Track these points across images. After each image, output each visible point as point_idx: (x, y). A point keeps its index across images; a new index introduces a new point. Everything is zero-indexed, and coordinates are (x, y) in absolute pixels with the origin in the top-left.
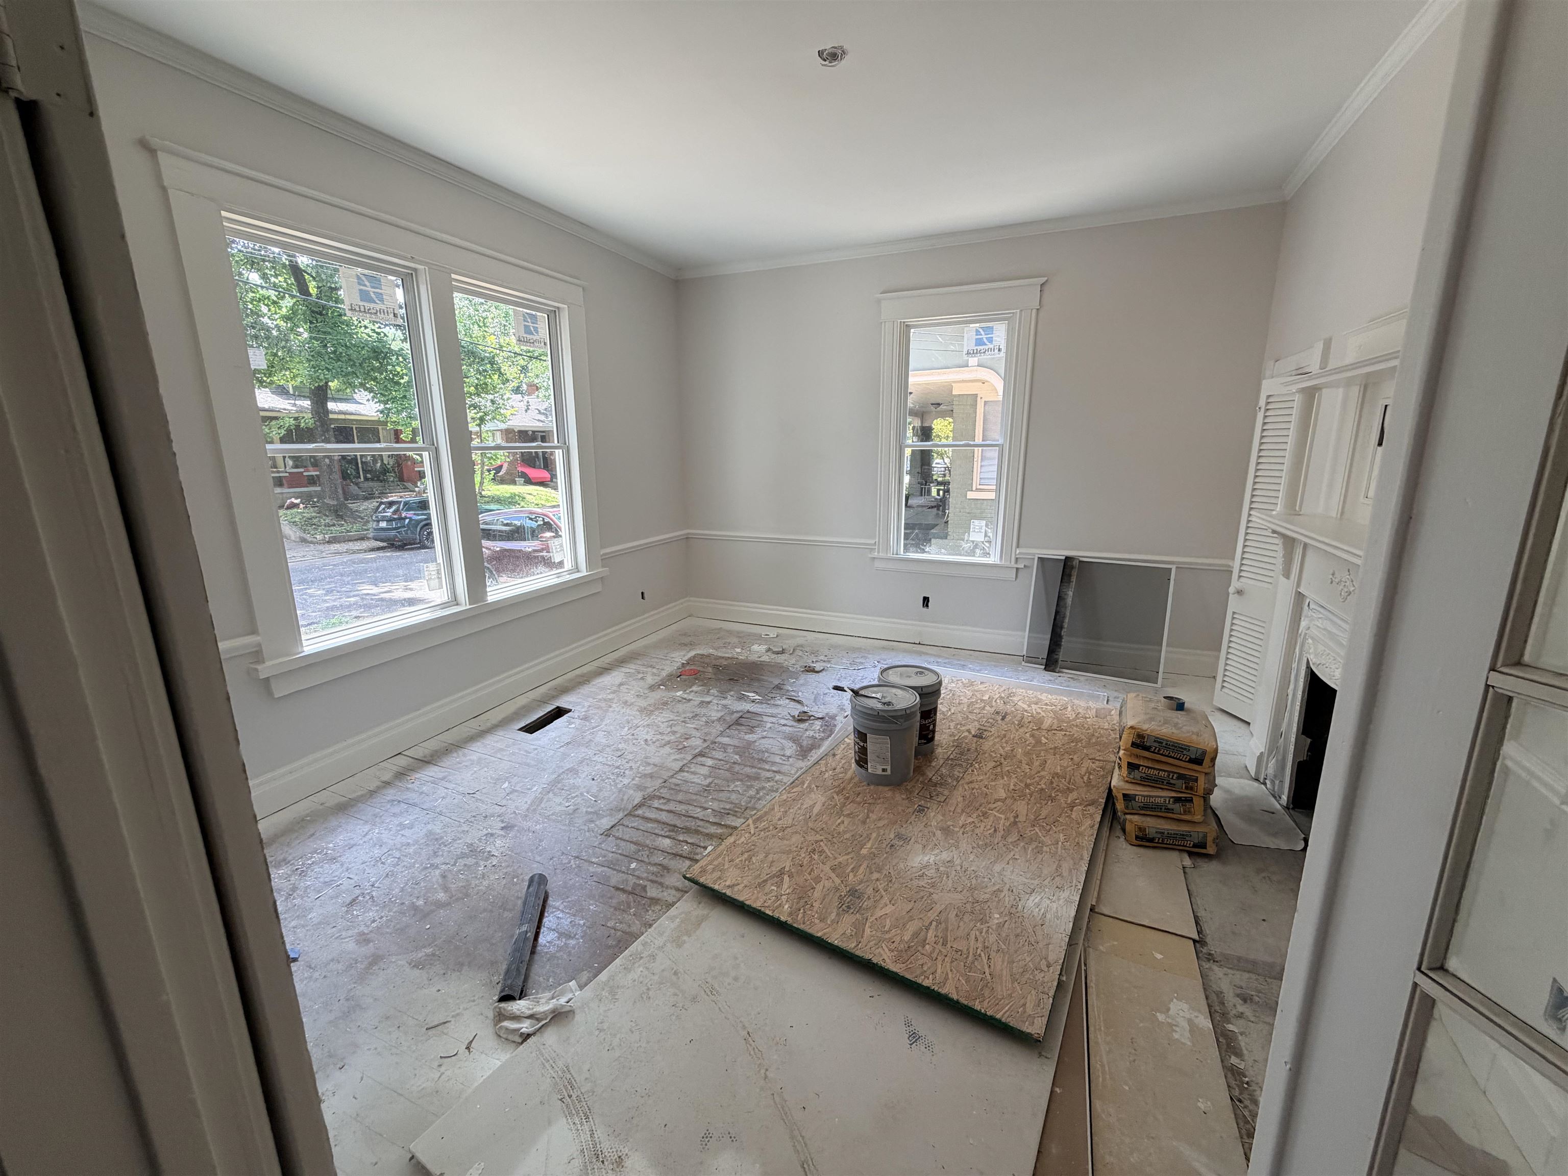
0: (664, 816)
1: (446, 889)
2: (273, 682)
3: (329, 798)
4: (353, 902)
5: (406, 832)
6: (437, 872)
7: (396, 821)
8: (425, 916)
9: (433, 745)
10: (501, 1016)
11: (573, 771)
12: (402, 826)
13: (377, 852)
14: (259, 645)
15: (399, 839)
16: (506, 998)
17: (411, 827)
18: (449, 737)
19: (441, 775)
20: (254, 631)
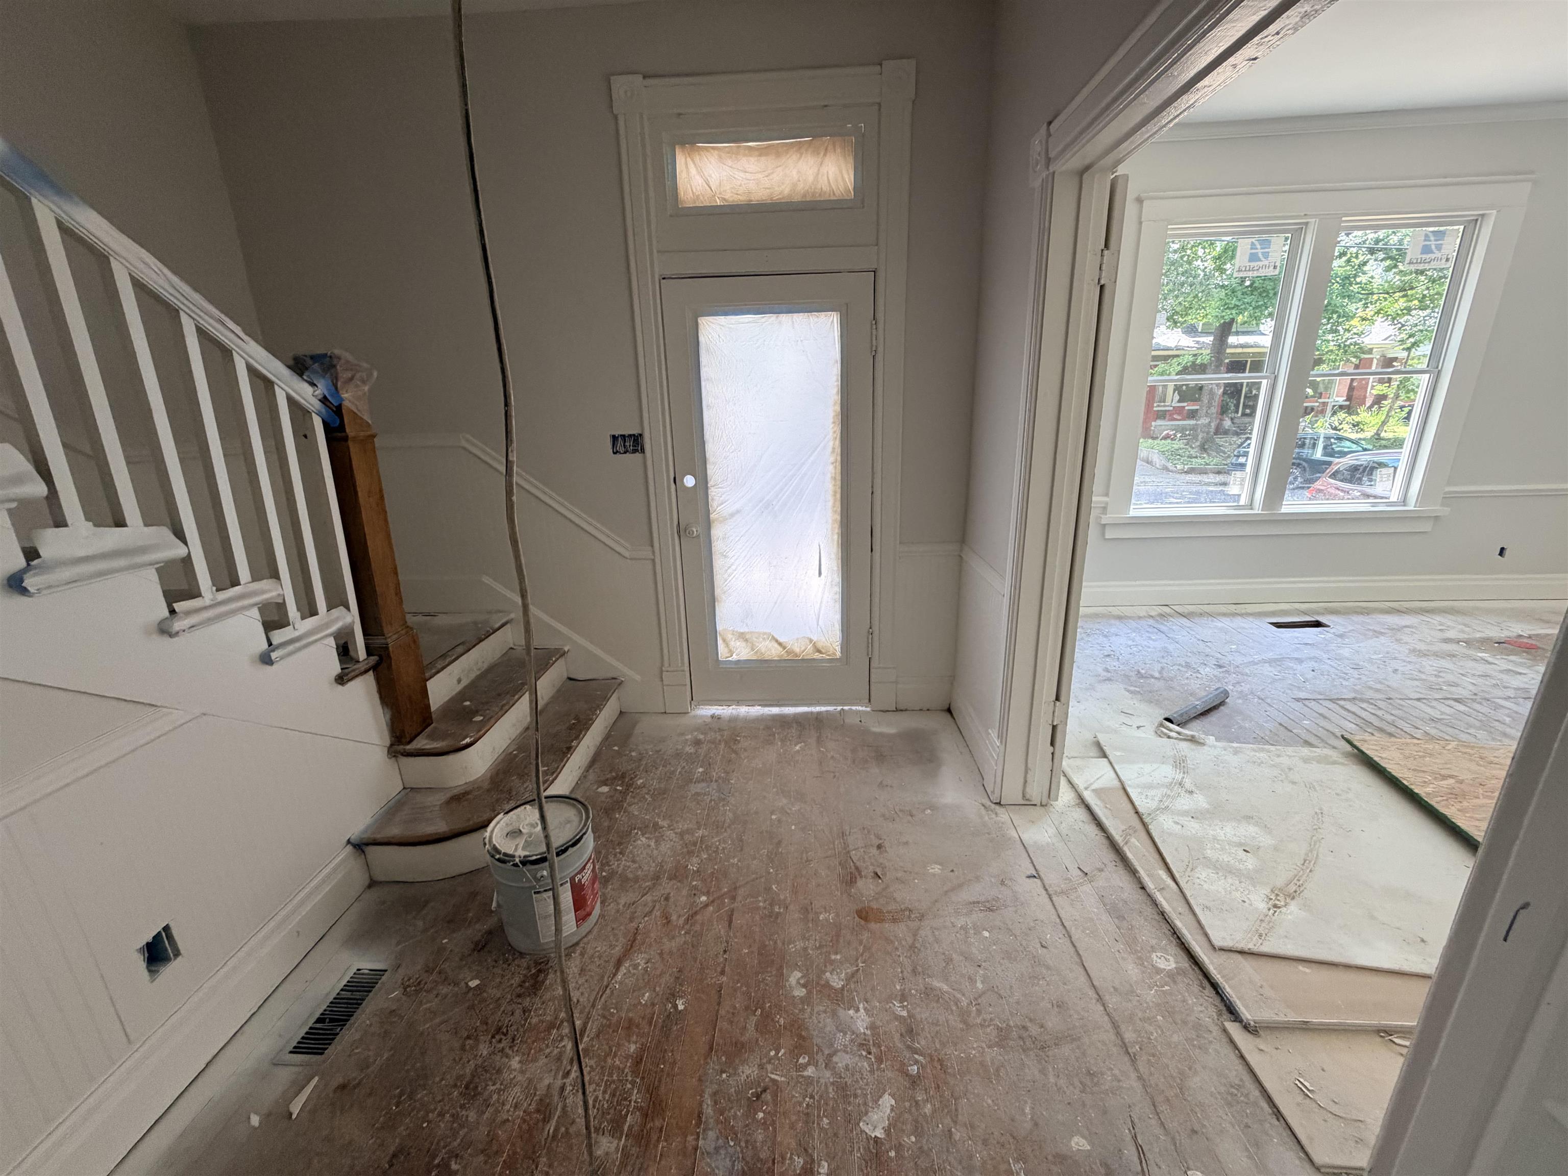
0: (1364, 714)
1: (1160, 673)
2: (1107, 527)
3: (1115, 611)
4: (1109, 656)
5: (1151, 642)
6: (1160, 665)
7: (1147, 635)
8: (1142, 677)
9: (1191, 608)
10: (1161, 725)
11: (1300, 661)
12: (1150, 638)
13: (1130, 643)
14: (1107, 503)
15: (1146, 643)
16: (1168, 720)
17: (1154, 640)
18: (1206, 608)
19: (1188, 625)
20: (1107, 495)
